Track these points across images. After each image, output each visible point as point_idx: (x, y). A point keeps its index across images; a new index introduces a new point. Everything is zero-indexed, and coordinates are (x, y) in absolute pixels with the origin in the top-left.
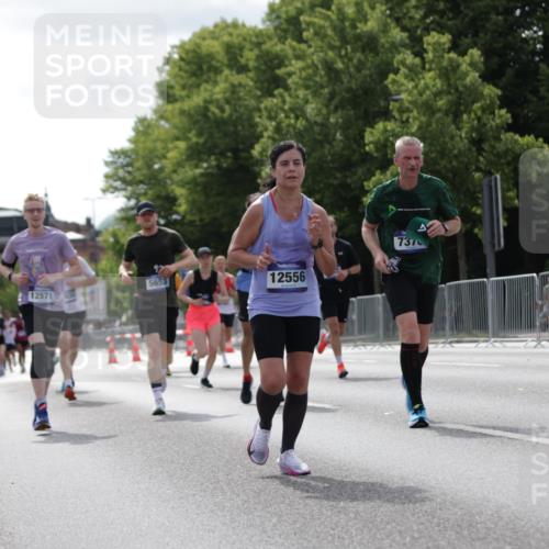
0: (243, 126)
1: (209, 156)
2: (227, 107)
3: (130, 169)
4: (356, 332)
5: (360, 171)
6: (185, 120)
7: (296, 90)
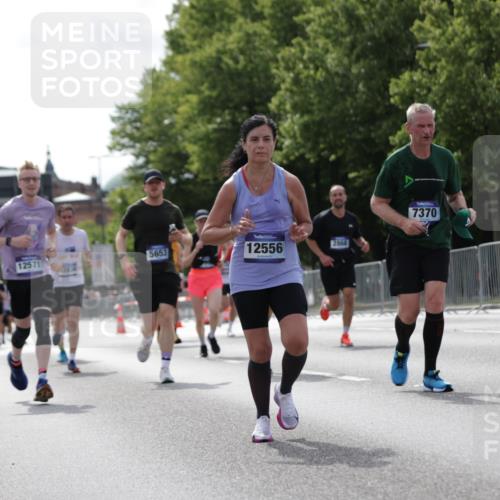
0: (259, 78)
1: (224, 110)
2: (241, 58)
3: (138, 124)
4: (382, 297)
5: (385, 125)
6: (196, 72)
7: (315, 39)
